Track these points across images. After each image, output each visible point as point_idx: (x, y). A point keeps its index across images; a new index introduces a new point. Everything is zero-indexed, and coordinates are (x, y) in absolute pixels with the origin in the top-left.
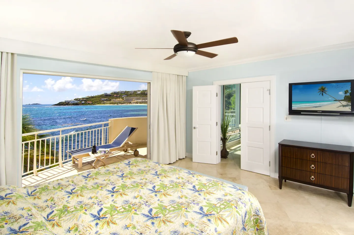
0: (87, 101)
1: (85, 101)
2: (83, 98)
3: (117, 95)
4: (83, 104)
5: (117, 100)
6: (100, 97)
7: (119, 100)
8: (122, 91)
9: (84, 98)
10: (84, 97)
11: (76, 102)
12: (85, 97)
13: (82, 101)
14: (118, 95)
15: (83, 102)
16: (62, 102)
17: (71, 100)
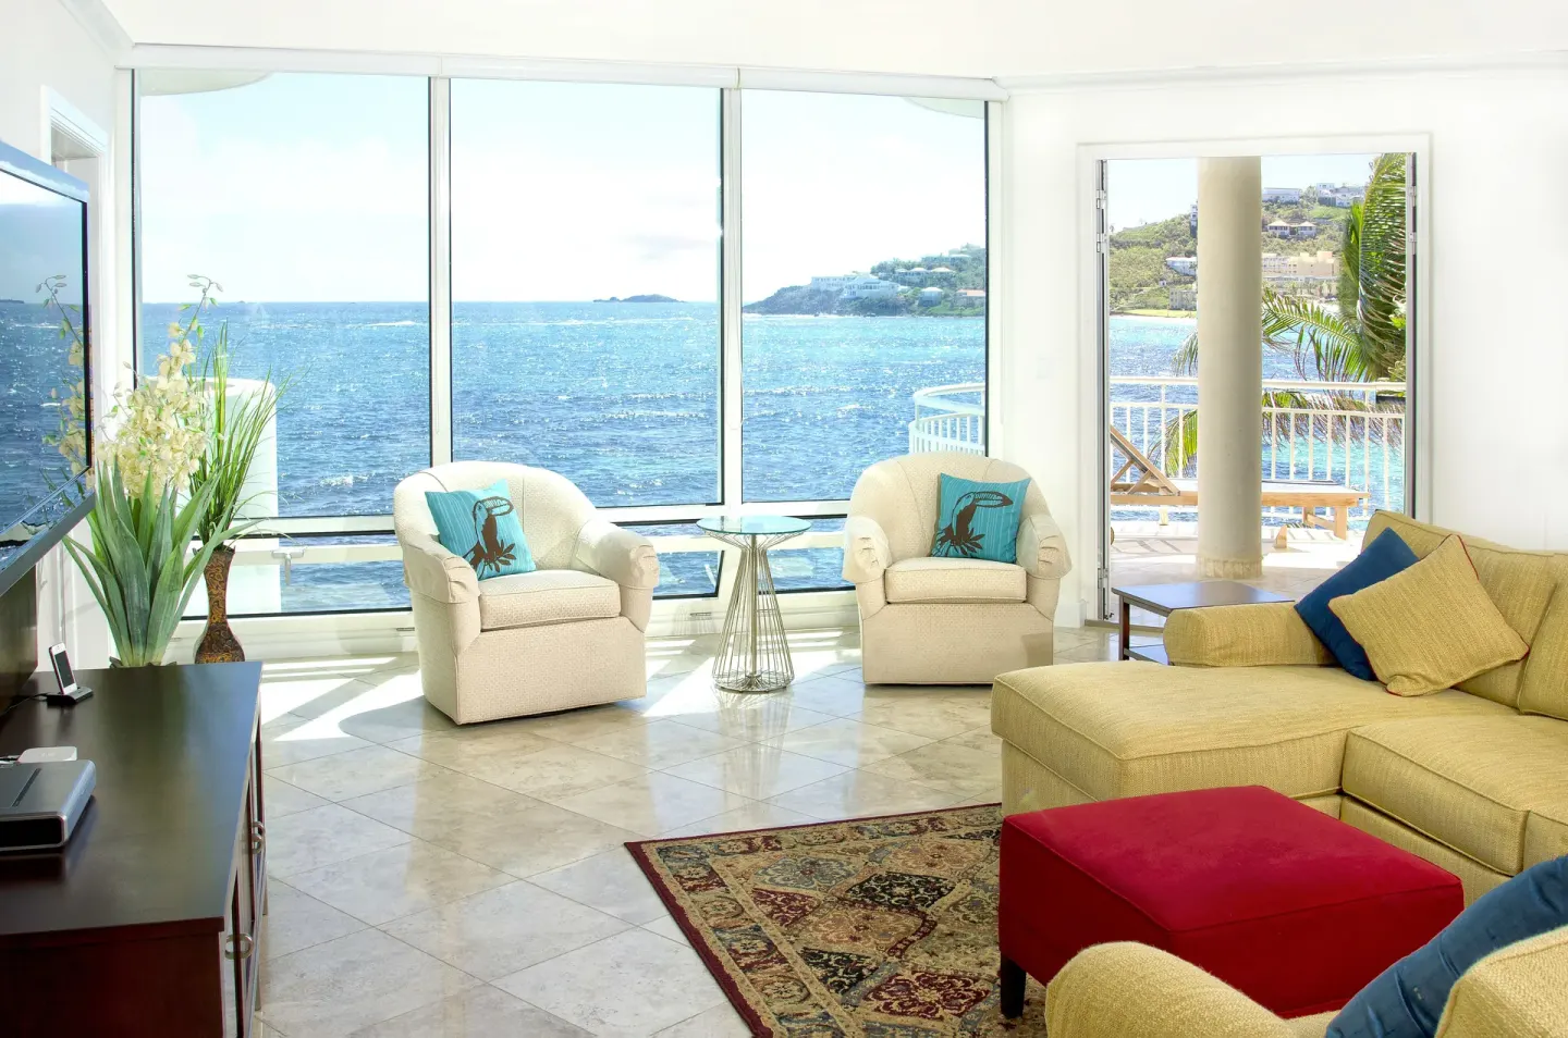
0: (953, 286)
1: (943, 280)
2: (930, 263)
3: (1299, 218)
4: (927, 306)
5: (1292, 259)
6: (1158, 245)
7: (1312, 260)
8: (1338, 186)
9: (940, 261)
10: (935, 254)
11: (886, 288)
12: (946, 255)
13: (922, 284)
14: (1306, 224)
15: (932, 291)
16: (792, 289)
17: (849, 273)
